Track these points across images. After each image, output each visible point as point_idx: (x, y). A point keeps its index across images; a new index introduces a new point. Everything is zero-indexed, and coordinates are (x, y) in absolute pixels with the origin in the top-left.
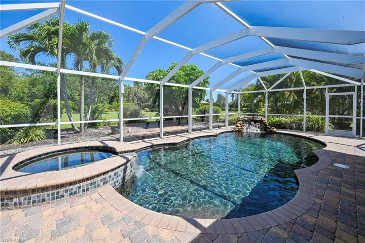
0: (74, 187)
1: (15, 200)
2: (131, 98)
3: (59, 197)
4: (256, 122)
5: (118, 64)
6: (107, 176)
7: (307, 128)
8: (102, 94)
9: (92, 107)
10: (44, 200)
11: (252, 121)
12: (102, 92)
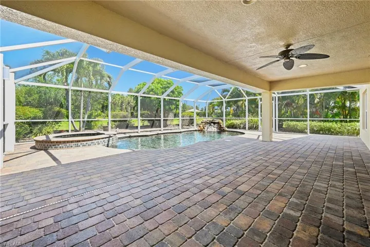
0: (85, 143)
1: (60, 145)
2: (124, 107)
3: (78, 146)
4: (214, 123)
5: (109, 80)
6: (99, 141)
7: (249, 127)
8: (96, 103)
9: (88, 113)
10: (72, 147)
11: (212, 123)
12: (96, 101)
